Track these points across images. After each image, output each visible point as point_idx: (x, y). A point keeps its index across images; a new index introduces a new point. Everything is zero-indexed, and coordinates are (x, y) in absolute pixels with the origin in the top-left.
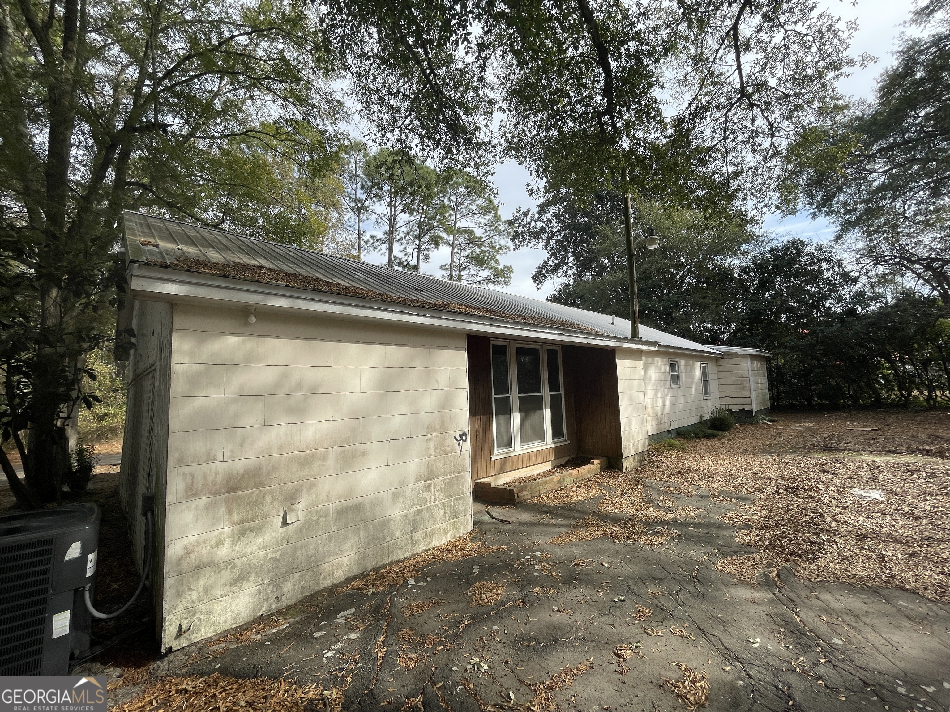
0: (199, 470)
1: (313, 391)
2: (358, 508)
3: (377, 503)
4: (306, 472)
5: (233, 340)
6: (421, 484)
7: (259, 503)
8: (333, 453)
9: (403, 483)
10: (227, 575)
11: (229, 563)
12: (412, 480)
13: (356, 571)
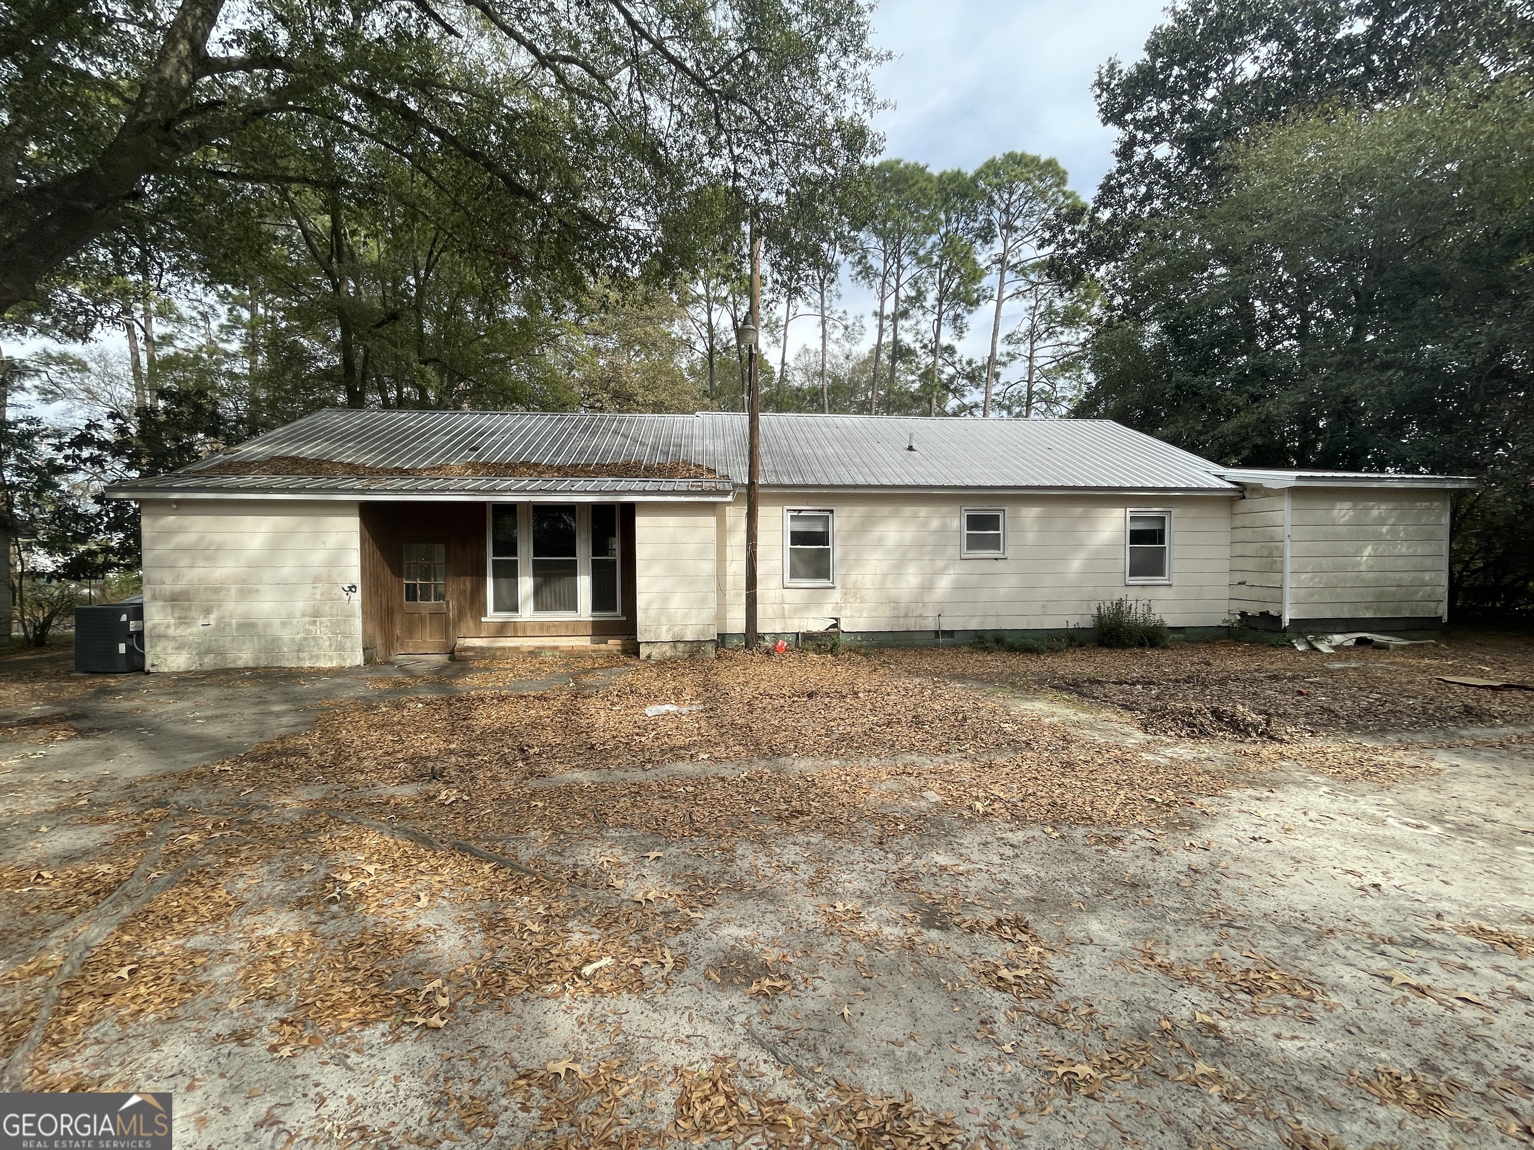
0: (158, 587)
1: (219, 548)
2: (253, 625)
3: (267, 625)
4: (215, 597)
5: (171, 518)
6: (307, 619)
7: (189, 609)
8: (234, 588)
9: (290, 616)
10: (172, 644)
11: (174, 638)
12: (298, 615)
13: (251, 664)
